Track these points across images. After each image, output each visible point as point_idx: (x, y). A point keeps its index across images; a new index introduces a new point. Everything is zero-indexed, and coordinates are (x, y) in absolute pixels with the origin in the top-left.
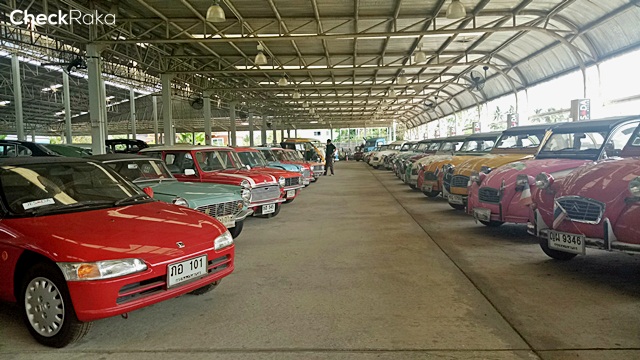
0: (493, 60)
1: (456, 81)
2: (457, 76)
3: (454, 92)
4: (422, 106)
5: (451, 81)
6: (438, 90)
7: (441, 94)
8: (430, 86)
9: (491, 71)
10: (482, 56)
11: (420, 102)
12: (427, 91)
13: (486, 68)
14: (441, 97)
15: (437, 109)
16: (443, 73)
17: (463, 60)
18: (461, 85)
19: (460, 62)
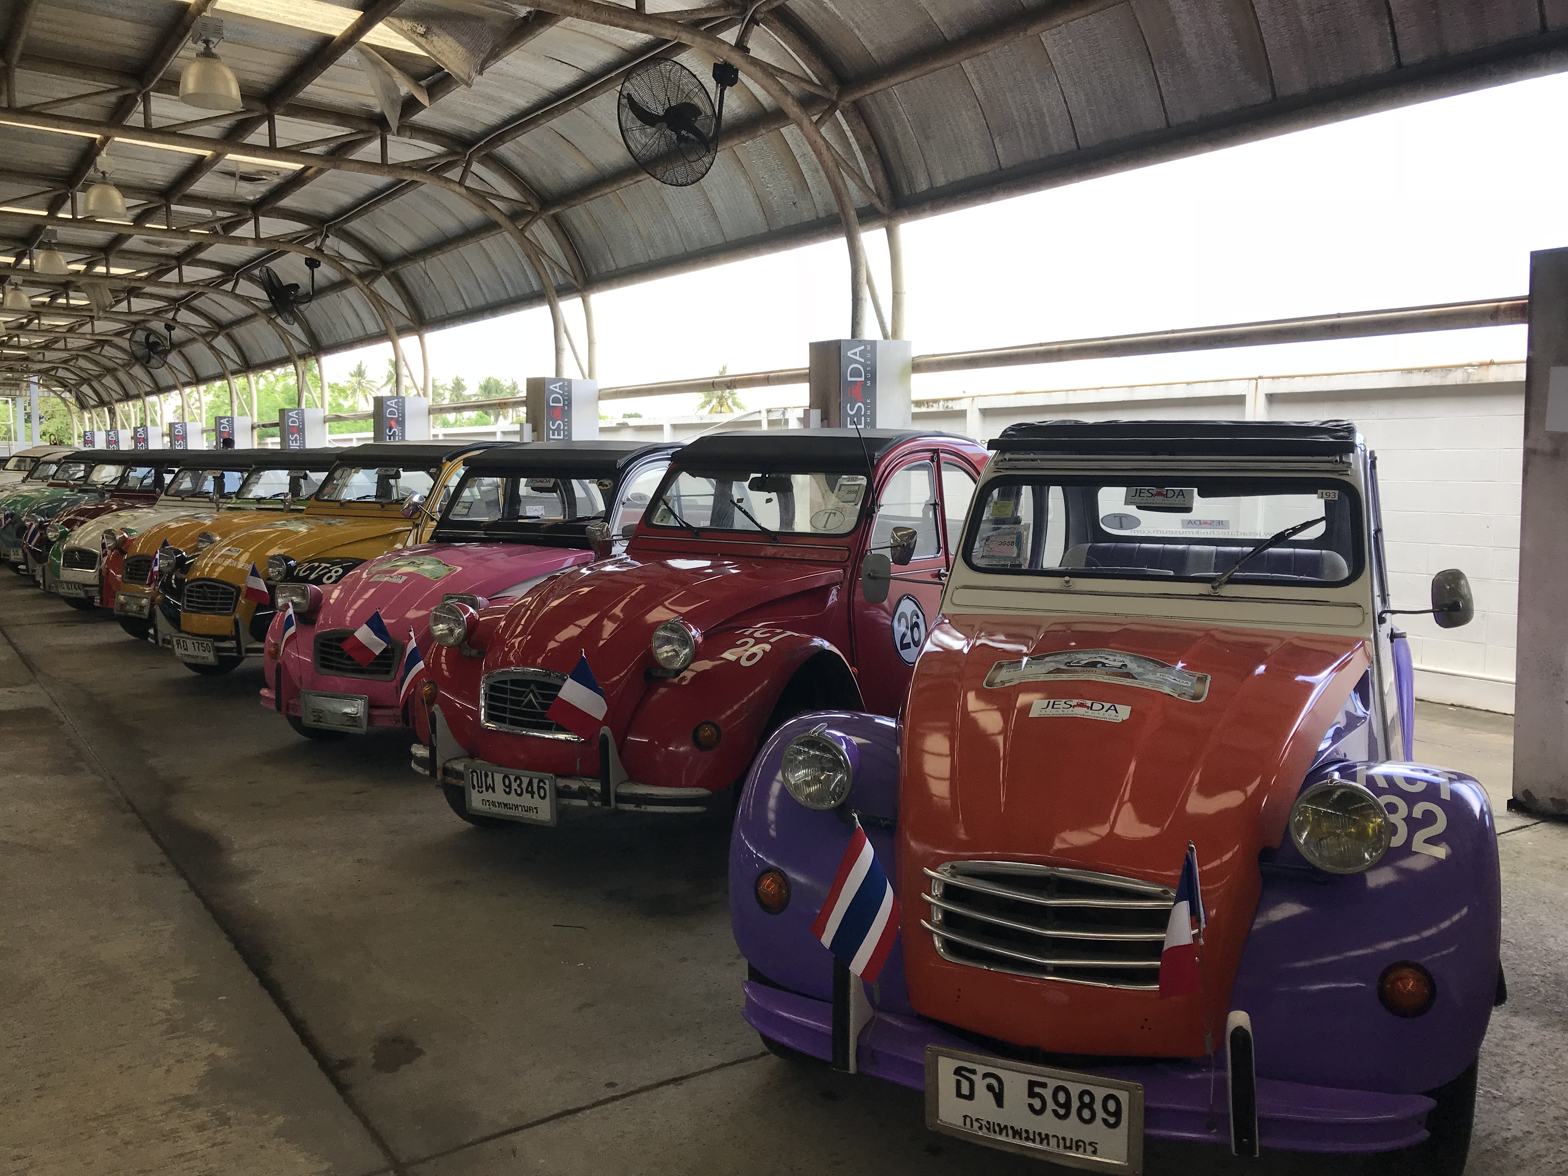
0: (333, 244)
1: (228, 287)
2: (230, 272)
3: (224, 316)
4: (125, 344)
5: (214, 285)
6: (176, 303)
7: (184, 316)
8: (148, 289)
9: (326, 272)
10: (299, 226)
11: (119, 334)
12: (138, 304)
13: (312, 264)
14: (186, 326)
15: (174, 358)
16: (188, 256)
17: (246, 230)
18: (246, 300)
19: (238, 232)
